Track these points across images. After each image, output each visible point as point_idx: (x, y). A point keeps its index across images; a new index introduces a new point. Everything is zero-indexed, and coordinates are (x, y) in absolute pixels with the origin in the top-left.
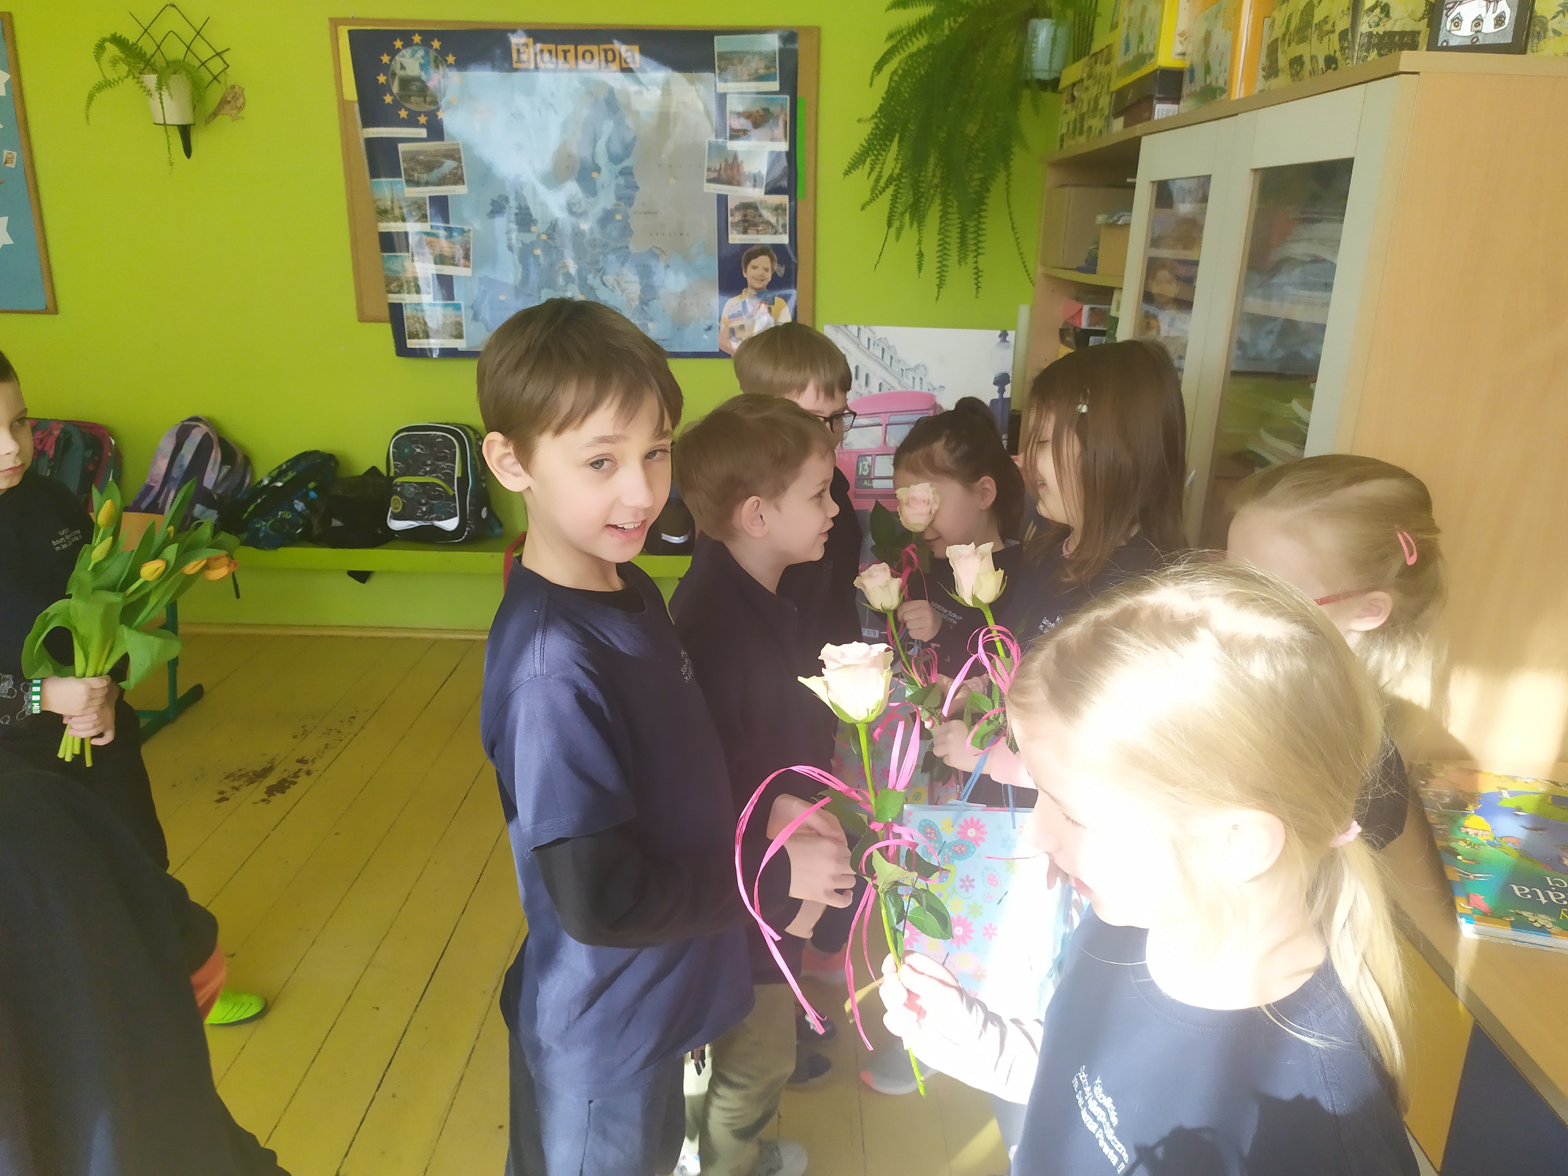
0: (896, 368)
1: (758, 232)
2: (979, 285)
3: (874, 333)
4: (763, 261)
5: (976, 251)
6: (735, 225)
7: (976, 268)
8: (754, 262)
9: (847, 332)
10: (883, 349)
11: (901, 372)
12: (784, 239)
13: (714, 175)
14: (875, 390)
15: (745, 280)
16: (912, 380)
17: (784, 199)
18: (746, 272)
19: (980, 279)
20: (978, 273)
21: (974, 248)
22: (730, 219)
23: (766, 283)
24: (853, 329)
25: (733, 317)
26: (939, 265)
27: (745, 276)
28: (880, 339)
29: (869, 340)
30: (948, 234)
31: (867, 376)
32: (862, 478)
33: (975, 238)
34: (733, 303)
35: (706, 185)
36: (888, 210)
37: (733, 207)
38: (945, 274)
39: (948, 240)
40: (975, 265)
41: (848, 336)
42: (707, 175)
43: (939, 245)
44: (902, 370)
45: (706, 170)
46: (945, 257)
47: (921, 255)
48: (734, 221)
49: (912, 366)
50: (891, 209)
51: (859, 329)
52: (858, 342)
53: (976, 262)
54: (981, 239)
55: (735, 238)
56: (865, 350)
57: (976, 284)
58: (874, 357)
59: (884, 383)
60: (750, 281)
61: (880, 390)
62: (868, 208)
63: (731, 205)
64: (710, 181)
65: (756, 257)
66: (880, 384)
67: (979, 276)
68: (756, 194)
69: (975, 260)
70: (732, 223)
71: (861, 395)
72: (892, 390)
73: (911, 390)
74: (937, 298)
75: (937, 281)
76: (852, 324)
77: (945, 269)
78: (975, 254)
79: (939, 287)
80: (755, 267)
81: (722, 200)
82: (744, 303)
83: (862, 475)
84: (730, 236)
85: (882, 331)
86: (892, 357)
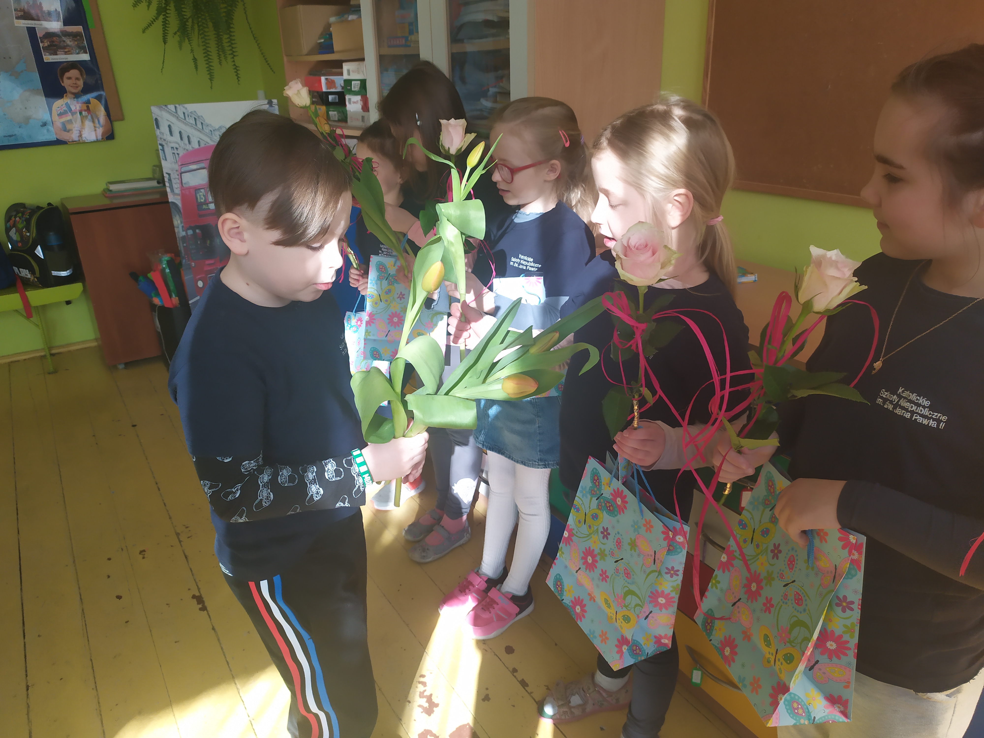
0: (207, 130)
1: (66, 53)
2: (239, 75)
3: (186, 109)
4: (74, 73)
5: (232, 54)
6: (45, 49)
7: (235, 65)
8: (67, 75)
9: (168, 110)
10: (195, 119)
11: (210, 132)
12: (86, 57)
13: (20, 14)
14: (196, 146)
15: (64, 87)
17: (79, 29)
18: (63, 82)
19: (239, 72)
20: (236, 69)
21: (231, 52)
22: (41, 45)
23: (80, 88)
24: (172, 107)
25: (60, 115)
26: (207, 66)
27: (62, 84)
28: (191, 112)
29: (184, 113)
30: (208, 45)
31: (188, 137)
32: (201, 204)
33: (230, 46)
34: (59, 104)
35: (16, 21)
36: (162, 32)
37: (41, 36)
38: (212, 71)
39: (209, 49)
40: (233, 63)
41: (170, 112)
42: (16, 14)
43: (204, 53)
44: (211, 131)
45: (13, 10)
46: (210, 60)
47: (195, 60)
48: (44, 46)
49: (217, 127)
50: (163, 31)
51: (176, 107)
52: (177, 116)
53: (234, 61)
54: (234, 46)
55: (48, 58)
56: (183, 120)
57: (236, 75)
58: (190, 125)
59: (201, 141)
60: (68, 88)
61: (199, 146)
62: (147, 31)
63: (40, 34)
64: (18, 18)
65: (68, 71)
66: (199, 142)
67: (237, 70)
68: (55, 26)
69: (233, 60)
70: (42, 47)
71: (187, 150)
72: (207, 145)
74: (211, 87)
75: (208, 76)
76: (170, 104)
77: (212, 68)
78: (232, 56)
79: (211, 79)
80: (69, 78)
81: (32, 31)
82: (67, 105)
83: (201, 202)
84: (44, 57)
85: (191, 107)
86: (202, 123)
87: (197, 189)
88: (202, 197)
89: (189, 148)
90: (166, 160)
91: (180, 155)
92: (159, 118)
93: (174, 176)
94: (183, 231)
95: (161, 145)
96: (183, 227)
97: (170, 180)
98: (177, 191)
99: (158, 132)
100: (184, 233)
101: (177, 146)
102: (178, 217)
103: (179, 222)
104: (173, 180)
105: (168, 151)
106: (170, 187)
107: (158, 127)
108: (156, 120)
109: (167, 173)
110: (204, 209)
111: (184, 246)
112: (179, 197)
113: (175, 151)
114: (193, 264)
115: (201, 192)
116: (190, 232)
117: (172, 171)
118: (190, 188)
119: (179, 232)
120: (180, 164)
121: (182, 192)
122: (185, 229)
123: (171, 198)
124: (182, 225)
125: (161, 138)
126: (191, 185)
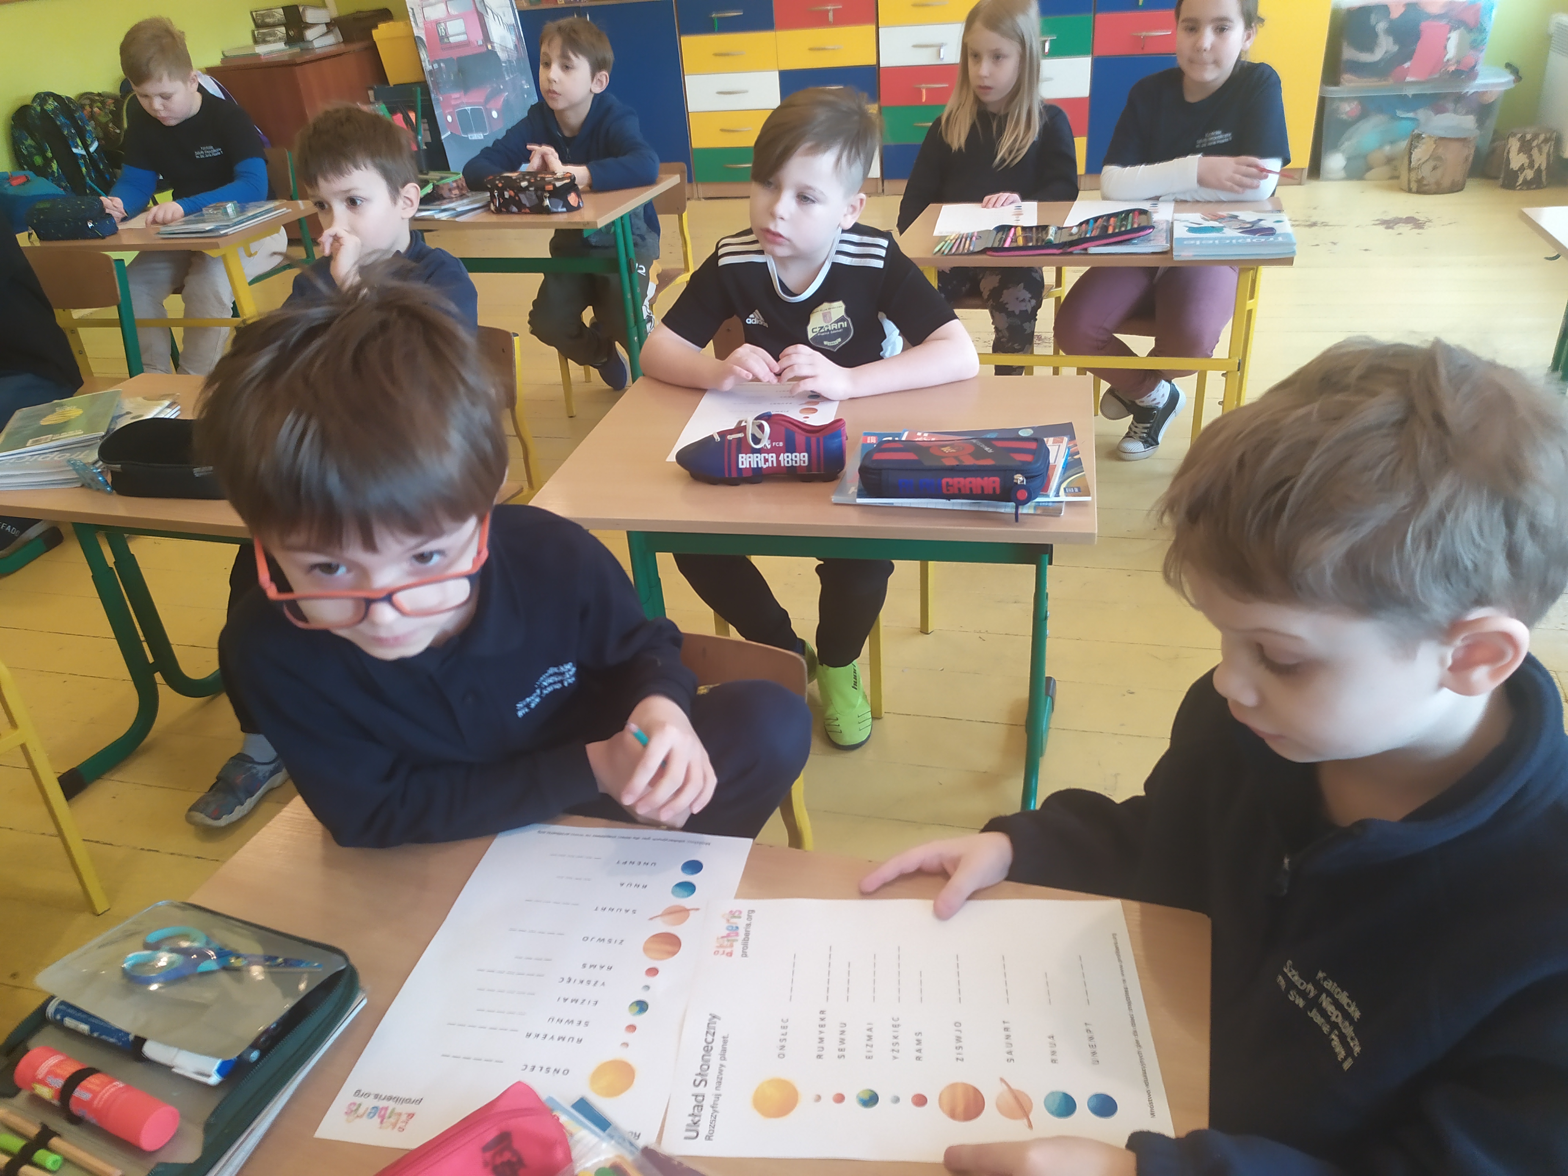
87: (437, 23)
93: (417, 11)
96: (429, 61)
97: (414, 14)
98: (421, 25)
100: (431, 67)
102: (423, 50)
103: (426, 56)
104: (416, 15)
106: (414, 21)
110: (446, 43)
111: (431, 80)
112: (423, 32)
114: (440, 100)
116: (436, 66)
117: (415, 5)
118: (431, 22)
119: (426, 66)
121: (426, 28)
122: (431, 63)
123: (416, 32)
124: (429, 58)
126: (432, 19)
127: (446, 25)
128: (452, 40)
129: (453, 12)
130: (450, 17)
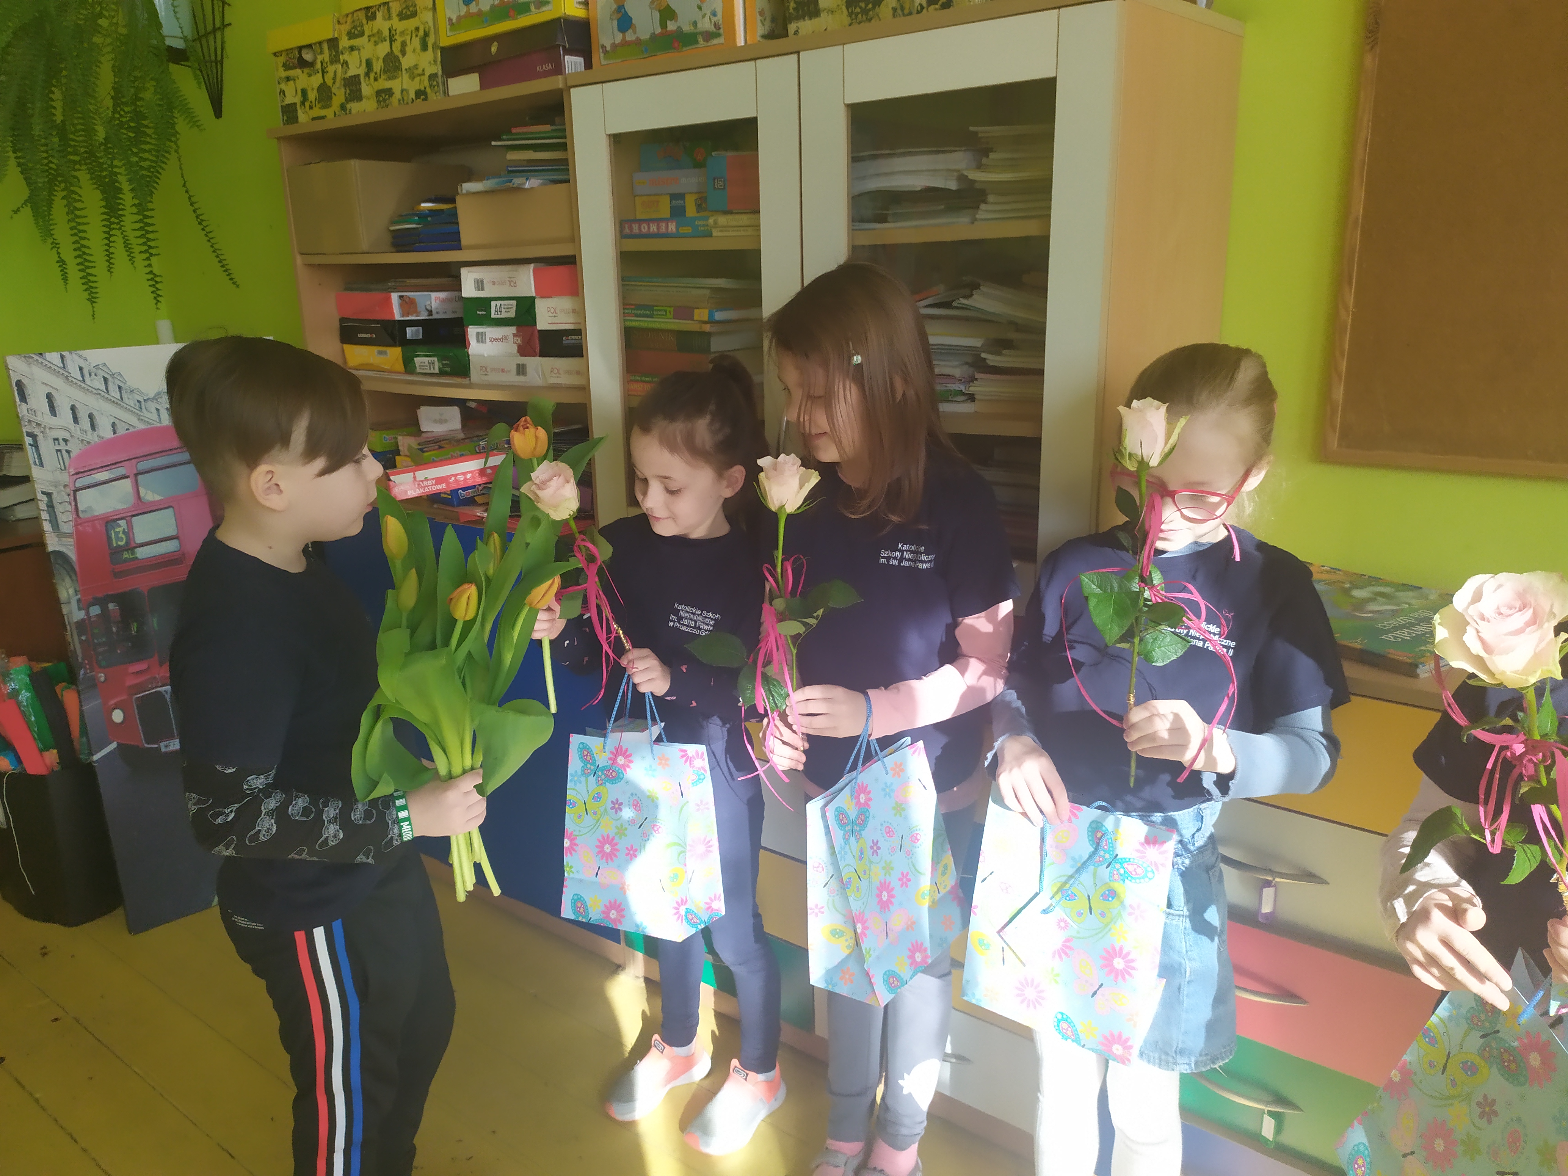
0: (130, 401)
2: (157, 293)
3: (85, 359)
5: (146, 251)
7: (151, 272)
9: (45, 363)
10: (105, 380)
11: (137, 404)
14: (108, 434)
16: (155, 412)
19: (158, 286)
20: (154, 280)
21: (144, 248)
24: (53, 357)
26: (83, 274)
28: (97, 367)
29: (81, 369)
30: (82, 235)
31: (91, 417)
32: (120, 550)
33: (142, 236)
38: (92, 285)
41: (49, 367)
44: (139, 402)
47: (62, 263)
49: (152, 395)
51: (62, 357)
52: (66, 374)
53: (150, 265)
54: (151, 236)
56: (79, 383)
57: (152, 293)
58: (95, 391)
59: (117, 422)
61: (115, 433)
66: (113, 425)
67: (155, 283)
69: (145, 263)
71: (88, 443)
72: (132, 430)
73: (158, 425)
76: (49, 352)
78: (146, 255)
83: (118, 546)
85: (95, 356)
86: (120, 388)
87: (110, 521)
88: (121, 535)
89: (92, 437)
90: (42, 465)
91: (73, 455)
92: (25, 381)
93: (61, 497)
94: (80, 609)
95: (29, 434)
96: (79, 601)
97: (51, 506)
98: (67, 528)
99: (23, 409)
100: (81, 615)
101: (67, 435)
102: (68, 581)
103: (71, 591)
104: (56, 505)
105: (47, 448)
106: (50, 521)
107: (23, 398)
108: (19, 384)
109: (43, 493)
110: (126, 561)
111: (81, 642)
112: (71, 540)
113: (63, 446)
114: (102, 677)
115: (120, 526)
116: (95, 610)
117: (56, 487)
118: (93, 520)
119: (70, 613)
120: (72, 471)
121: (77, 531)
122: (84, 605)
123: (53, 544)
124: (79, 596)
125: (30, 421)
126: (96, 514)
127: (130, 525)
128: (142, 553)
129: (149, 496)
130: (142, 508)
